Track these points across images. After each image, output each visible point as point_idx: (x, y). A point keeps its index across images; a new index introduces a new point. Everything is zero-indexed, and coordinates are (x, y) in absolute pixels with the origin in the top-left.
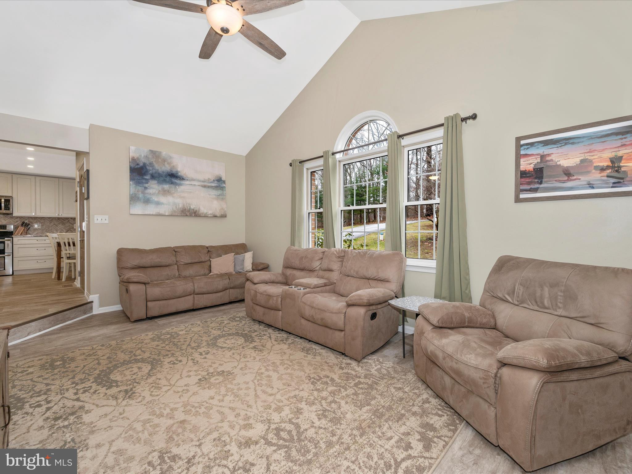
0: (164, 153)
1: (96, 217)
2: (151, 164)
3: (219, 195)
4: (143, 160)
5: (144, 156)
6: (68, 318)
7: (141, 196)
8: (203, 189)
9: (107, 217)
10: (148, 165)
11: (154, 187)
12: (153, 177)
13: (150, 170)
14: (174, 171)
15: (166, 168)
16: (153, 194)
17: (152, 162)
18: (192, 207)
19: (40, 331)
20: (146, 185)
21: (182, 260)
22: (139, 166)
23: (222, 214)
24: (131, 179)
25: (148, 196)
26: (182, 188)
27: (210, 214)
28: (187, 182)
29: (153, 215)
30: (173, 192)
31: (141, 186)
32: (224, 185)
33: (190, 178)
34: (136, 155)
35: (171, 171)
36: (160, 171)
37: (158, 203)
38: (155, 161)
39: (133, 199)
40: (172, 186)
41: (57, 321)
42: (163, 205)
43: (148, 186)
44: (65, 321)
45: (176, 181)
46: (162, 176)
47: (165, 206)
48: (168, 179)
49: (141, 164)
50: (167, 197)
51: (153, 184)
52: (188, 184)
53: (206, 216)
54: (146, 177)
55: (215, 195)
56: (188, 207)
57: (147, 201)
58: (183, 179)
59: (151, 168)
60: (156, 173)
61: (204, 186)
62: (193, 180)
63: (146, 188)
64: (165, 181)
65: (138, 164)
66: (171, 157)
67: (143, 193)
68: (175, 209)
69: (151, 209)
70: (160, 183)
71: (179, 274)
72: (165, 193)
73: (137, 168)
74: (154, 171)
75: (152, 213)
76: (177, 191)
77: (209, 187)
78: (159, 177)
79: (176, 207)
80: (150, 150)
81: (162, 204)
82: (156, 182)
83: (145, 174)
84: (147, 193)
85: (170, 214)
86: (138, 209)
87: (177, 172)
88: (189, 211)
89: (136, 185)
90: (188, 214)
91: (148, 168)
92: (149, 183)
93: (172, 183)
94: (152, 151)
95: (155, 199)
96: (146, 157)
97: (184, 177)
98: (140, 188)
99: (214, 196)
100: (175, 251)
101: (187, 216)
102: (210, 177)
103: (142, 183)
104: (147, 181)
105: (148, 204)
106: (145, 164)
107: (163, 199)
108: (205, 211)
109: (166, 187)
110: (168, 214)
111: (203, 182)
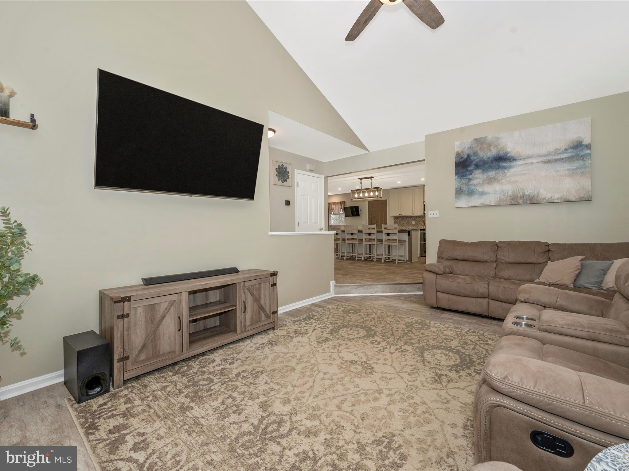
0: (490, 136)
1: (430, 212)
2: (475, 154)
3: (576, 169)
4: (467, 152)
5: (468, 148)
6: (404, 290)
7: (465, 188)
8: (546, 165)
9: (437, 212)
10: (472, 156)
11: (478, 177)
12: (477, 166)
13: (474, 160)
14: (502, 153)
15: (493, 152)
16: (478, 185)
17: (476, 151)
18: (527, 193)
19: (383, 293)
20: (470, 177)
21: (503, 258)
22: (463, 159)
23: (581, 196)
24: (457, 174)
25: (472, 187)
26: (512, 171)
27: (558, 199)
28: (521, 162)
29: (477, 206)
30: (501, 177)
31: (465, 179)
32: (589, 151)
33: (525, 156)
34: (459, 150)
35: (498, 154)
36: (485, 158)
37: (482, 194)
38: (480, 149)
39: (459, 192)
40: (500, 171)
41: (396, 290)
42: (488, 195)
43: (472, 177)
44: (402, 292)
45: (504, 164)
46: (487, 163)
47: (491, 195)
48: (494, 164)
49: (465, 157)
50: (493, 185)
51: (477, 174)
52: (520, 165)
53: (549, 202)
54: (470, 169)
55: (568, 170)
56: (521, 193)
57: (471, 193)
58: (514, 160)
59: (475, 158)
60: (480, 161)
61: (549, 162)
62: (529, 157)
63: (470, 180)
64: (491, 168)
65: (462, 158)
66: (498, 139)
67: (467, 185)
68: (502, 197)
69: (476, 201)
70: (484, 171)
71: (496, 274)
72: (490, 181)
73: (461, 162)
74: (478, 160)
75: (475, 205)
76: (506, 175)
77: (556, 161)
78: (484, 165)
79: (504, 195)
80: (474, 139)
81: (487, 193)
82: (480, 171)
83: (469, 166)
84: (471, 185)
85: (496, 204)
86: (463, 202)
87: (506, 154)
88: (522, 197)
89: (460, 179)
90: (521, 202)
91: (472, 158)
92: (473, 174)
93: (499, 169)
94: (476, 140)
95: (479, 189)
96: (470, 147)
97: (516, 156)
98: (464, 181)
99: (566, 172)
100: (496, 246)
101: (519, 204)
102: (559, 147)
103: (466, 175)
104: (471, 172)
105: (472, 196)
106: (469, 156)
107: (488, 188)
108: (549, 195)
109: (492, 174)
110: (494, 205)
111: (545, 156)
